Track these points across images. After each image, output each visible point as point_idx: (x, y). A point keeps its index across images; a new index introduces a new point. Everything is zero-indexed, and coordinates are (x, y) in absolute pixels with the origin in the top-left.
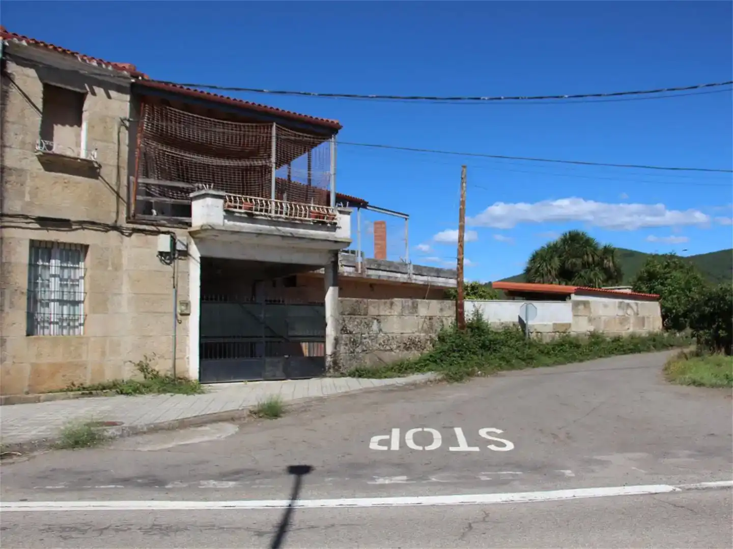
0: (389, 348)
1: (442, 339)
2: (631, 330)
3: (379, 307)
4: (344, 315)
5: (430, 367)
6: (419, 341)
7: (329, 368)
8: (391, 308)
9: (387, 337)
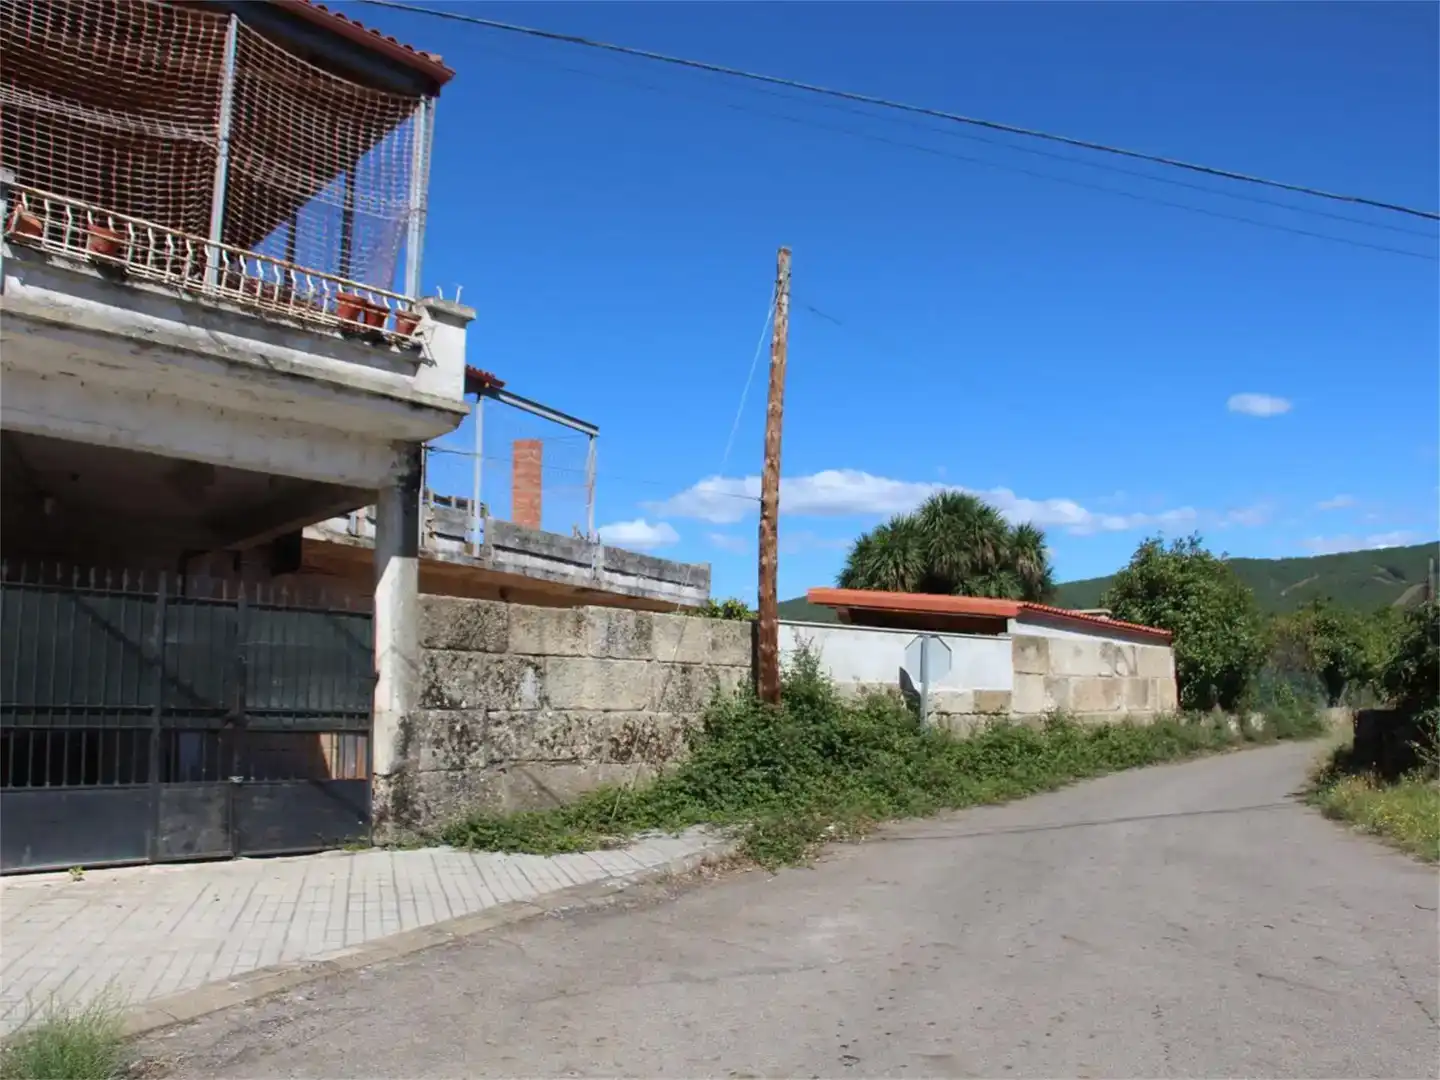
0: (570, 756)
1: (715, 729)
2: (1124, 710)
3: (541, 628)
4: (434, 648)
5: (689, 810)
6: (653, 735)
7: (382, 817)
8: (576, 635)
9: (563, 720)
